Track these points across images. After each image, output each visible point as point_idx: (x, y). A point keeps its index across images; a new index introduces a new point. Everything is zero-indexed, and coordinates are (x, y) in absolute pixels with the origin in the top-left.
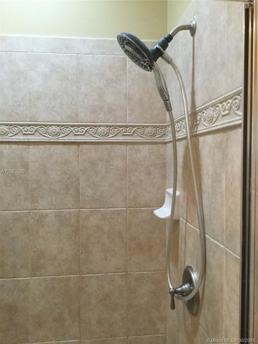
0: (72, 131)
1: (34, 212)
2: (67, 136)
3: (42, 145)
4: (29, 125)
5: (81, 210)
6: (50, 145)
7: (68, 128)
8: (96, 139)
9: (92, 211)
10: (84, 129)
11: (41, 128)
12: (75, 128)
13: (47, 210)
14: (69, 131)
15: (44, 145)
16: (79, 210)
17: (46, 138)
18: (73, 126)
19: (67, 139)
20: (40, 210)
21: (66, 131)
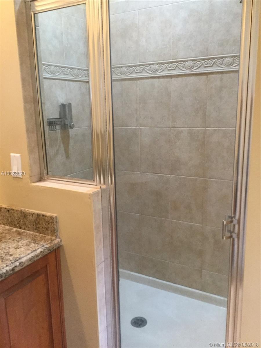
0: (203, 64)
1: (173, 129)
2: (198, 69)
3: (181, 77)
4: (172, 63)
5: (207, 128)
6: (186, 77)
7: (200, 62)
8: (222, 69)
9: (216, 130)
10: (212, 61)
11: (180, 63)
12: (205, 61)
13: (182, 128)
14: (200, 64)
15: (182, 77)
16: (206, 129)
17: (183, 71)
18: (203, 60)
19: (199, 71)
20: (177, 127)
21: (198, 64)
